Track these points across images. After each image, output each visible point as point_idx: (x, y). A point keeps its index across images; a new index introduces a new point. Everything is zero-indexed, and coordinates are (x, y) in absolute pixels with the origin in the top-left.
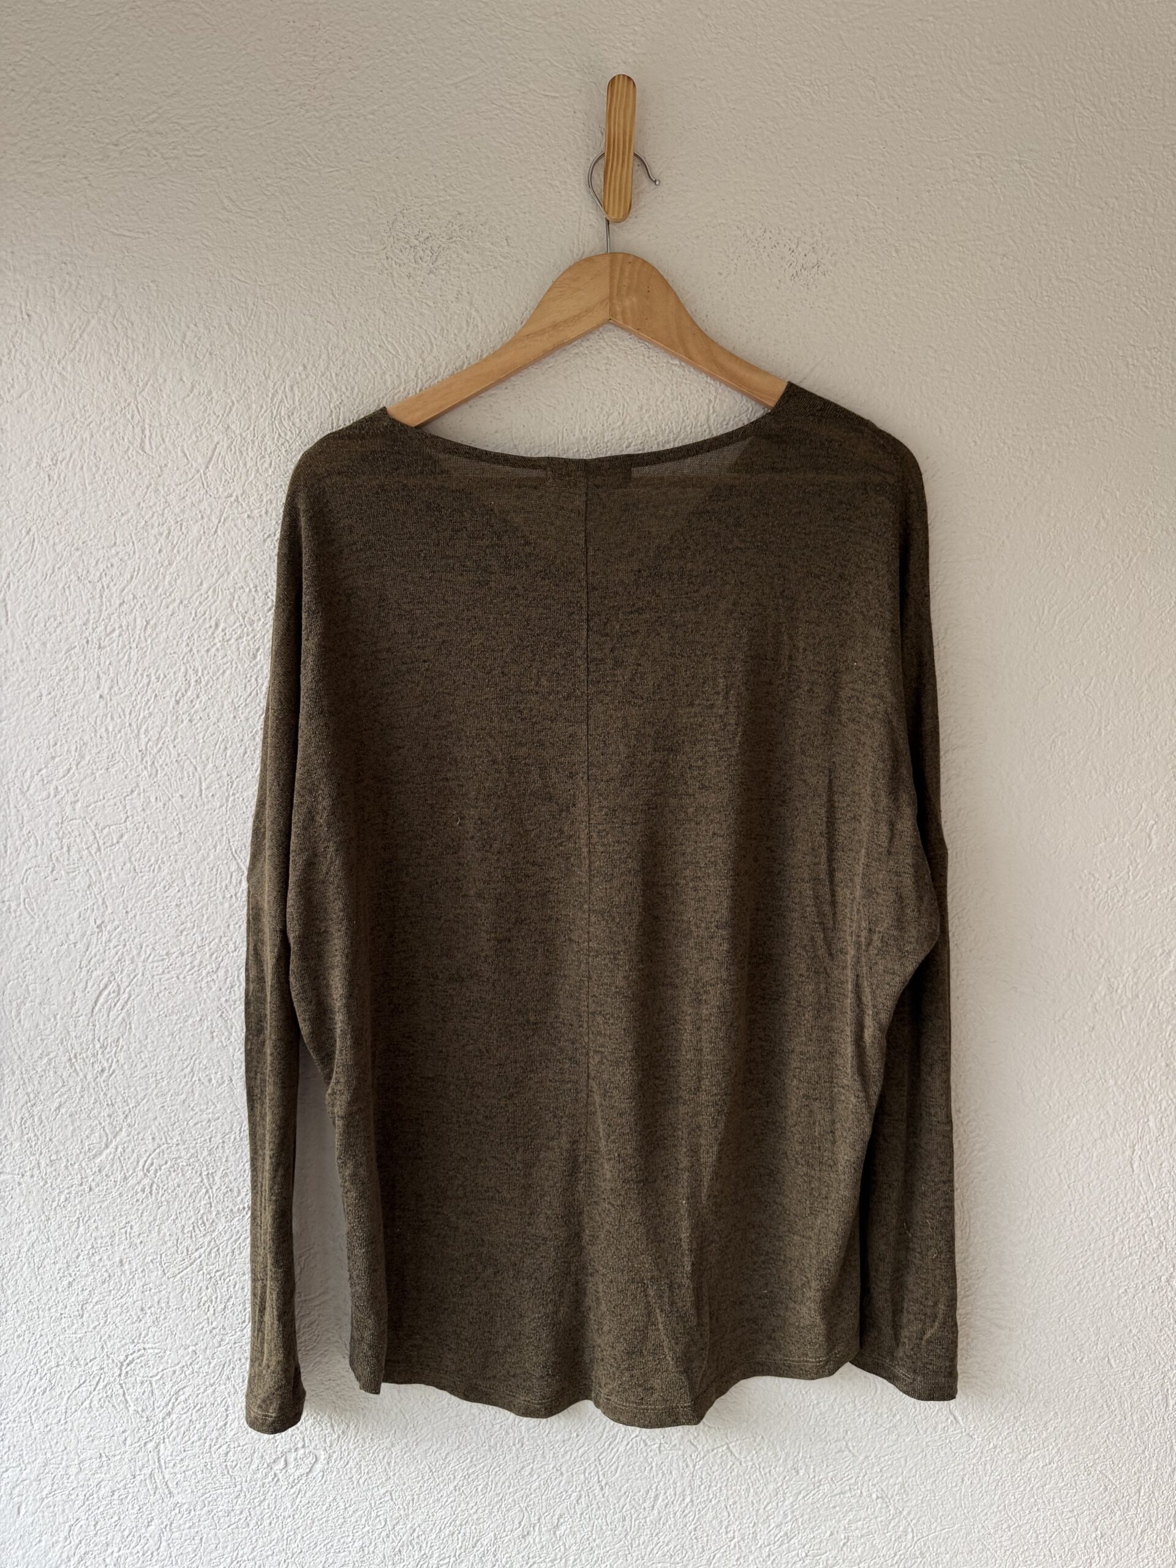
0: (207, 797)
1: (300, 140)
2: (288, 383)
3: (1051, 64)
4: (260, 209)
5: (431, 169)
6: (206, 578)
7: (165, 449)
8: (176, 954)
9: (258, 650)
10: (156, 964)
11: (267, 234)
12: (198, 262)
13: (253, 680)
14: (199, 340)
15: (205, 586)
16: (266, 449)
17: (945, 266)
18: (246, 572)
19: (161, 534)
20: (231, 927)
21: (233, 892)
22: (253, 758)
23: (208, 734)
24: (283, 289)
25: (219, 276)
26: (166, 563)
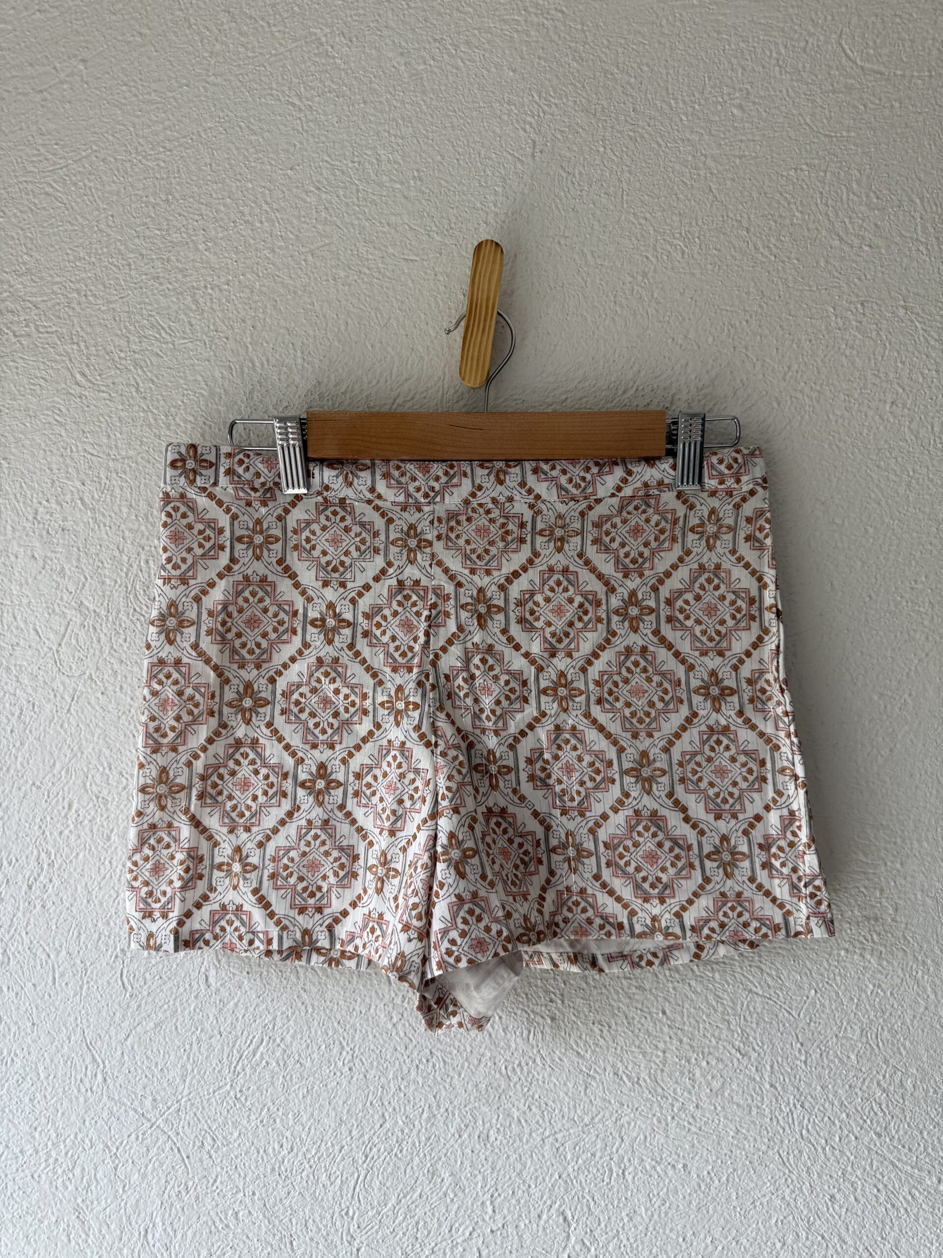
0: (60, 985)
1: (153, 313)
2: (143, 557)
3: (934, 208)
4: (114, 383)
5: (287, 337)
6: (59, 758)
7: (17, 628)
8: (31, 1151)
9: (112, 831)
10: (9, 1162)
11: (120, 407)
12: (50, 439)
13: (107, 863)
14: (51, 515)
15: (58, 765)
16: (120, 625)
17: (831, 416)
18: (100, 751)
19: (13, 715)
20: (87, 1123)
21: (88, 1086)
22: (107, 945)
23: (61, 920)
24: (136, 463)
25: (72, 451)
26: (18, 744)
